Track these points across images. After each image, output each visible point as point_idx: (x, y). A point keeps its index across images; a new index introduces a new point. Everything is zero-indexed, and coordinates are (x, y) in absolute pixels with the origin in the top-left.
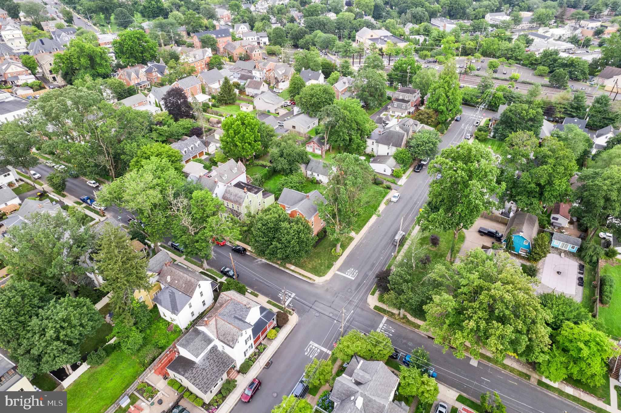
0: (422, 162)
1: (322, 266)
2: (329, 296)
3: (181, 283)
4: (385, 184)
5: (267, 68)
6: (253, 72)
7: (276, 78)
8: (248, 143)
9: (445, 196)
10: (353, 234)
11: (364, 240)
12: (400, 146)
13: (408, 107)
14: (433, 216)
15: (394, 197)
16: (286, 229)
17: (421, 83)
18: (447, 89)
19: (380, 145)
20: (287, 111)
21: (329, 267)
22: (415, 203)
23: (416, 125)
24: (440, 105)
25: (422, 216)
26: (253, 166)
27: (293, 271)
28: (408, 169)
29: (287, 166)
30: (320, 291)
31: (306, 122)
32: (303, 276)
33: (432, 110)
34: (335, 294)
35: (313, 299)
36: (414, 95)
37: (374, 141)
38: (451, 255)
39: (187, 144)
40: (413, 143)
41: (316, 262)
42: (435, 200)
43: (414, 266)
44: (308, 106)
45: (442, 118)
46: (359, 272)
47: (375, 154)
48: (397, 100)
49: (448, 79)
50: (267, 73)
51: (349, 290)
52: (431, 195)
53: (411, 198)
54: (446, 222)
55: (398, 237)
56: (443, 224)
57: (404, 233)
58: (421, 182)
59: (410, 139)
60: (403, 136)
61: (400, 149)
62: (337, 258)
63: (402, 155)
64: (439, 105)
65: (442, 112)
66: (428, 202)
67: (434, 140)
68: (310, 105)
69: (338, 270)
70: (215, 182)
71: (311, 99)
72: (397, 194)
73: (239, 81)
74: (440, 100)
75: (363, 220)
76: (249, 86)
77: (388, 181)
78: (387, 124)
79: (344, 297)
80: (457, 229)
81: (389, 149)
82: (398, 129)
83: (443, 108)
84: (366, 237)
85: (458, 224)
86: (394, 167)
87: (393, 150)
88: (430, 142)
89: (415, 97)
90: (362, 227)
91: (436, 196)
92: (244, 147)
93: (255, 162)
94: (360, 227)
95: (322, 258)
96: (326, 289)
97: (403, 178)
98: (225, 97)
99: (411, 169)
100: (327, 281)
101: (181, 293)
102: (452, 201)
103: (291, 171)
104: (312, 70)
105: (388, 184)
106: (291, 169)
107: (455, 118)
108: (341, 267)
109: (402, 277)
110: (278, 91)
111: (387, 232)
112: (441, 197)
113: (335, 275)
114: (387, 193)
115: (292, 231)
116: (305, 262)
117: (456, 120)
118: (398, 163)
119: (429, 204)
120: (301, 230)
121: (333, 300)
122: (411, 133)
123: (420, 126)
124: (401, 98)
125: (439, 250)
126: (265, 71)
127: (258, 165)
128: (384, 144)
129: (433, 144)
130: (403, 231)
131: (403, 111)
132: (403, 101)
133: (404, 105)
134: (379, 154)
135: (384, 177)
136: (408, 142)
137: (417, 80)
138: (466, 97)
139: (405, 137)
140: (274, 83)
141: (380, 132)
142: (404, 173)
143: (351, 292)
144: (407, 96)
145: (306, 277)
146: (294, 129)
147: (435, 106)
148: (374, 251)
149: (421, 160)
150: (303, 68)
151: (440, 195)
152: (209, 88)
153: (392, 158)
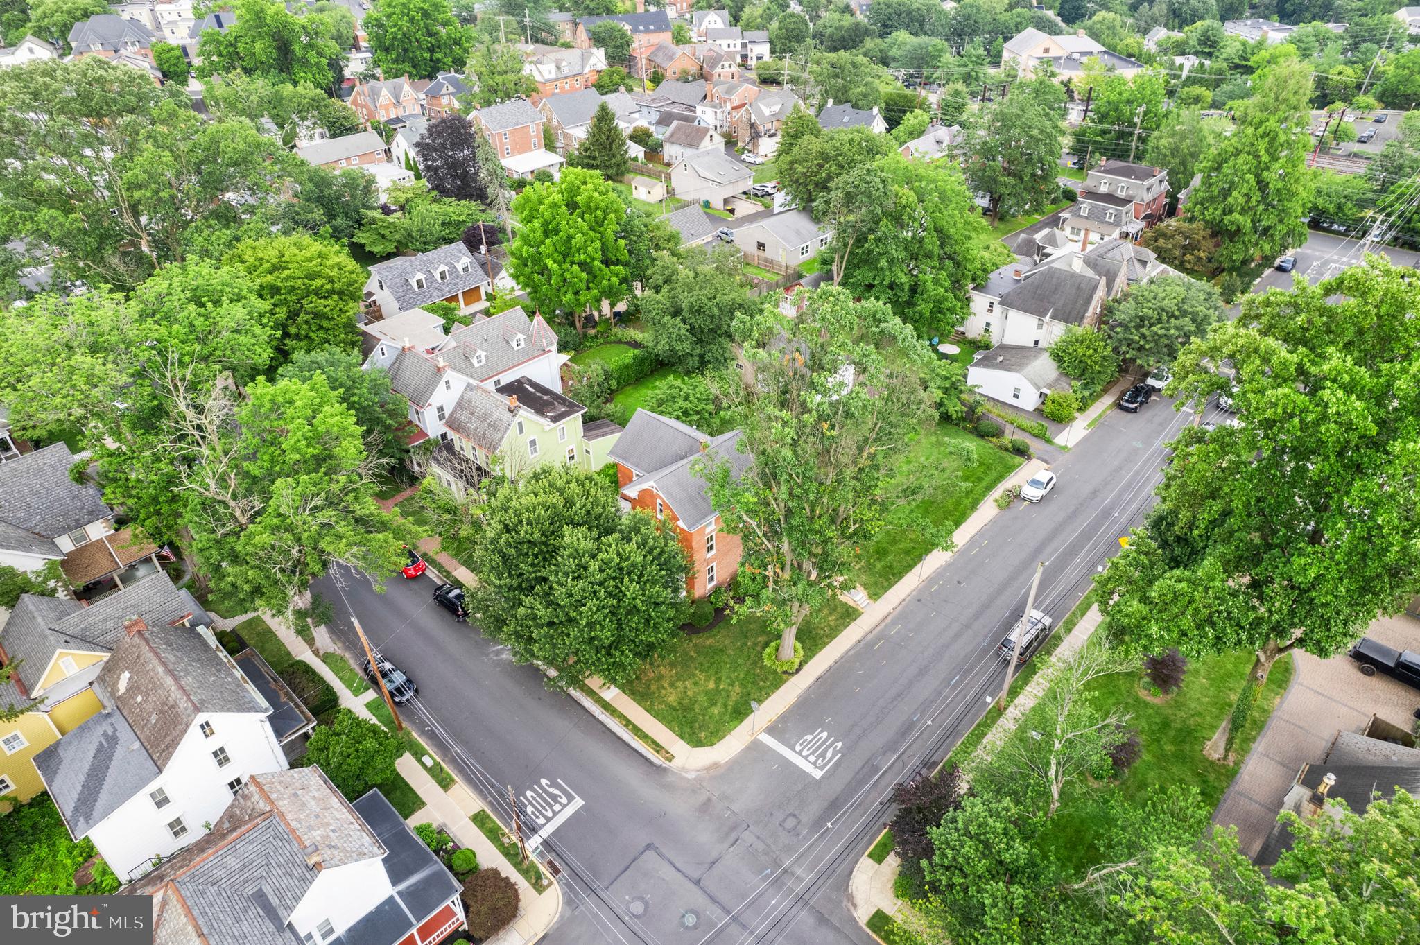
0: (1150, 381)
1: (713, 704)
2: (704, 836)
3: (149, 706)
4: (1011, 436)
5: (736, 99)
6: (699, 109)
7: (752, 126)
8: (580, 264)
9: (1237, 505)
10: (858, 597)
11: (894, 623)
12: (1080, 319)
13: (1125, 219)
14: (1169, 581)
15: (1035, 483)
16: (577, 555)
17: (1175, 150)
18: (1265, 158)
19: (1013, 313)
20: (761, 208)
21: (740, 712)
22: (1106, 513)
23: (1144, 263)
24: (1231, 212)
25: (1118, 577)
26: (606, 343)
27: (606, 706)
28: (1096, 397)
29: (686, 344)
30: (678, 807)
31: (798, 233)
32: (637, 731)
33: (1201, 224)
34: (732, 829)
35: (642, 837)
36: (1147, 183)
37: (996, 300)
38: (1230, 742)
39: (430, 262)
40: (1126, 311)
41: (699, 685)
42: (1185, 515)
43: (1055, 793)
44: (811, 187)
45: (1232, 252)
46: (845, 752)
47: (995, 340)
48: (1092, 195)
49: (1272, 124)
50: (734, 113)
51: (790, 823)
52: (1174, 491)
53: (1095, 493)
54: (1229, 618)
55: (1020, 636)
56: (1213, 625)
57: (1047, 621)
58: (1139, 445)
59: (1115, 301)
60: (1095, 289)
61: (1079, 330)
62: (777, 679)
63: (1081, 351)
64: (1228, 211)
65: (1235, 234)
66: (1154, 516)
67: (1201, 309)
68: (817, 185)
69: (772, 730)
70: (439, 369)
71: (821, 166)
72: (1044, 476)
73: (652, 129)
74: (1235, 194)
75: (907, 552)
76: (672, 139)
77: (1020, 427)
78: (1048, 255)
79: (760, 846)
80: (1271, 644)
81: (1040, 327)
82: (1078, 266)
83: (1245, 222)
84: (903, 615)
85: (1279, 630)
86: (1050, 387)
87: (1054, 332)
88: (1184, 313)
89: (1153, 188)
90: (900, 574)
91: (1193, 499)
92: (568, 275)
93: (614, 330)
94: (891, 576)
95: (724, 673)
96: (703, 797)
97: (1075, 423)
98: (595, 158)
99: (1108, 400)
100: (715, 765)
101: (137, 745)
102: (1266, 530)
103: (703, 363)
104: (856, 106)
105: (1020, 437)
106: (701, 356)
107: (1277, 262)
108: (784, 718)
109: (987, 845)
110: (752, 160)
111: (986, 606)
112: (1217, 506)
113: (756, 746)
114: (1010, 469)
115: (594, 566)
116: (660, 677)
117: (1281, 269)
118: (1067, 375)
119: (1160, 524)
120: (634, 565)
121: (714, 854)
122: (1120, 282)
123: (1154, 268)
124: (1104, 189)
125: (1178, 705)
126: (729, 106)
127: (619, 342)
128: (1027, 311)
129: (1194, 320)
130: (1047, 612)
131: (1105, 229)
132: (1110, 198)
133: (1112, 209)
134: (1006, 341)
135: (1011, 415)
136: (1108, 310)
137: (1164, 142)
138: (1321, 202)
139: (1100, 293)
140: (747, 139)
141: (1018, 273)
142: (1080, 410)
143: (794, 832)
144: (1123, 186)
145: (644, 737)
146: (761, 253)
147: (1212, 213)
148: (921, 673)
149: (1147, 375)
150: (830, 102)
151: (1213, 495)
152: (566, 136)
153: (1046, 355)
